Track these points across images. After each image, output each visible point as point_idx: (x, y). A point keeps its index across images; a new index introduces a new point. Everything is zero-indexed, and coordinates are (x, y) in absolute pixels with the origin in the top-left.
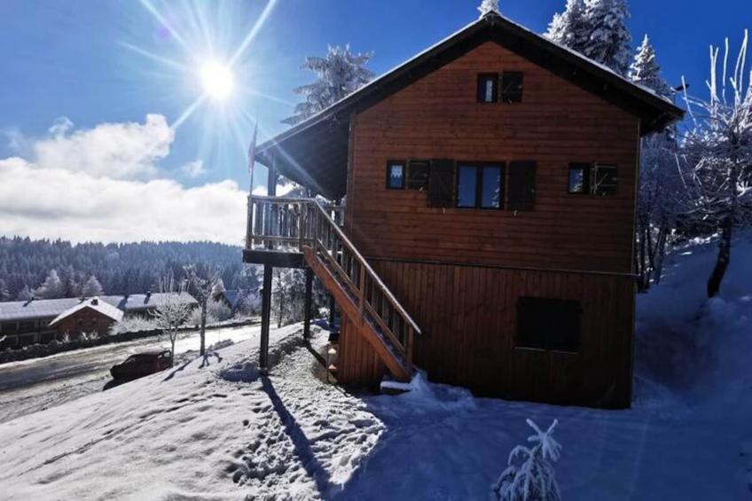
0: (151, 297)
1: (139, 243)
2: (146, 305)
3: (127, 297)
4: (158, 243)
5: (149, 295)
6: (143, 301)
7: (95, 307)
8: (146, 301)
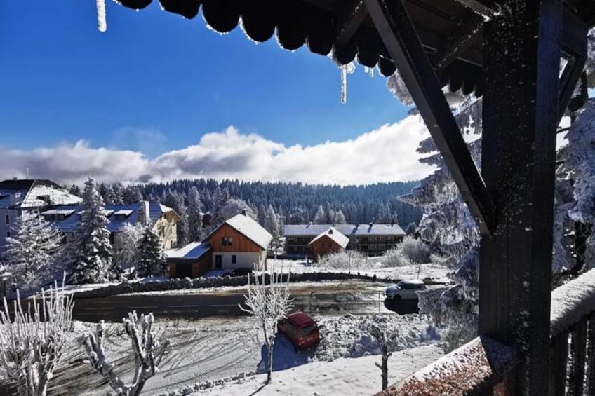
0: (373, 228)
1: (376, 184)
2: (368, 234)
3: (357, 226)
4: (388, 184)
5: (371, 226)
6: (367, 229)
7: (330, 236)
8: (369, 231)
